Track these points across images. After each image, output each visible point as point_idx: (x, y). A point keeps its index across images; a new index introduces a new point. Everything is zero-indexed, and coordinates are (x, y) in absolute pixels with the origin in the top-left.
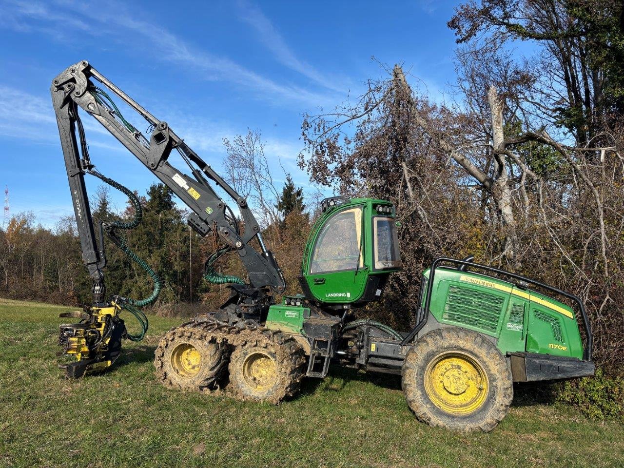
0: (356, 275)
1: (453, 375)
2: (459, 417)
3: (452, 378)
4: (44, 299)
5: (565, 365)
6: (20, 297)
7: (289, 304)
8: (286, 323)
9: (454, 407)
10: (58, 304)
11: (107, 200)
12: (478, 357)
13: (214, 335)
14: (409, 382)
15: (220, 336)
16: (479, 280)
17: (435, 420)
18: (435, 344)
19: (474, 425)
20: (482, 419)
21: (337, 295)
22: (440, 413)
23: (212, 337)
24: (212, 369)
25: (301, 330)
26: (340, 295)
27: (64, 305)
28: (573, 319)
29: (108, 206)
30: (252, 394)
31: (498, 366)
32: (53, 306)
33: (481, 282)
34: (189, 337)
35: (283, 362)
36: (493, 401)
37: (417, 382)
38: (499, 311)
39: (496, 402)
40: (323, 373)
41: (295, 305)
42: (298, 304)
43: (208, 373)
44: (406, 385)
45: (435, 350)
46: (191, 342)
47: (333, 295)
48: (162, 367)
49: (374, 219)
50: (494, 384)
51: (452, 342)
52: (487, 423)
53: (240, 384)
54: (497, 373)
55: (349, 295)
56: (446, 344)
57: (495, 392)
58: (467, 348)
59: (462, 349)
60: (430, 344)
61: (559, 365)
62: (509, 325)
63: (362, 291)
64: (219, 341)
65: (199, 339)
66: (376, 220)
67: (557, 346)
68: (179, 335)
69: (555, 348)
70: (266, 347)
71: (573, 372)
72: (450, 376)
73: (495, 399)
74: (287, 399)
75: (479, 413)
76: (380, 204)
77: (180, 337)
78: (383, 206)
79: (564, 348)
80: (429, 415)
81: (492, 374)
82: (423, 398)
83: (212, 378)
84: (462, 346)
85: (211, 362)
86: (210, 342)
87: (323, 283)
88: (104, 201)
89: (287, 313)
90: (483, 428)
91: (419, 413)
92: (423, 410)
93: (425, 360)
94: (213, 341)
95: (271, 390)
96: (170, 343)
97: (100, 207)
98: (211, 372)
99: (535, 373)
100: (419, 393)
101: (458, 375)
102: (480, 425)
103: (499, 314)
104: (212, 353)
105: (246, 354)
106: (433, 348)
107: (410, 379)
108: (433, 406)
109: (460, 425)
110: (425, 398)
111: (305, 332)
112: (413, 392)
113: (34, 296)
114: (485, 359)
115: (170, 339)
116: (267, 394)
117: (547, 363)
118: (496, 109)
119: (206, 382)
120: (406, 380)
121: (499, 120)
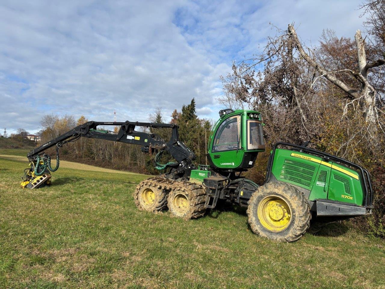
0: (237, 153)
1: (275, 210)
2: (275, 233)
3: (274, 211)
4: (130, 170)
5: (344, 207)
6: (119, 169)
7: (201, 169)
8: (199, 179)
9: (275, 228)
10: (137, 173)
11: (161, 115)
12: (286, 199)
13: (161, 185)
14: (249, 213)
15: (163, 185)
16: (302, 156)
17: (262, 234)
18: (262, 191)
19: (282, 237)
20: (286, 234)
21: (227, 164)
22: (265, 230)
23: (160, 186)
24: (160, 202)
25: (203, 182)
26: (229, 164)
27: (140, 173)
28: (359, 180)
29: (161, 119)
30: (177, 215)
31: (296, 204)
32: (134, 174)
33: (303, 157)
34: (150, 185)
35: (191, 199)
36: (293, 224)
37: (253, 212)
38: (312, 174)
39: (295, 225)
40: (213, 206)
41: (205, 170)
42: (206, 169)
43: (157, 204)
44: (248, 214)
45: (262, 194)
46: (151, 188)
47: (224, 164)
48: (137, 199)
49: (248, 121)
50: (294, 214)
51: (271, 190)
52: (290, 236)
53: (172, 209)
54: (296, 208)
55: (233, 164)
56: (268, 191)
57: (294, 219)
58: (279, 193)
59: (277, 194)
60: (260, 191)
61: (340, 207)
62: (318, 183)
63: (241, 161)
64: (163, 188)
65: (154, 187)
66: (249, 122)
67: (346, 196)
68: (145, 184)
69: (345, 198)
70: (184, 191)
71: (350, 212)
72: (273, 210)
73: (294, 223)
74: (192, 218)
75: (285, 231)
76: (252, 113)
77: (146, 185)
78: (253, 114)
79: (351, 198)
80: (259, 231)
81: (293, 209)
82: (256, 221)
83: (160, 207)
84: (277, 192)
85: (159, 199)
86: (159, 188)
87: (219, 158)
88: (159, 116)
89: (200, 174)
90: (287, 239)
91: (254, 230)
92: (256, 227)
93: (257, 200)
94: (160, 188)
95: (186, 214)
96: (141, 187)
97: (156, 119)
98: (159, 204)
99: (323, 211)
100: (254, 219)
101: (277, 209)
102: (286, 237)
103: (312, 176)
104: (160, 194)
105: (175, 194)
106: (262, 193)
107: (250, 211)
108: (262, 226)
109: (275, 237)
110: (257, 222)
111: (205, 184)
112: (252, 218)
113: (126, 169)
114: (289, 200)
115: (141, 185)
116: (184, 216)
117: (331, 205)
118: (360, 45)
119: (157, 209)
120: (248, 211)
121: (362, 52)
